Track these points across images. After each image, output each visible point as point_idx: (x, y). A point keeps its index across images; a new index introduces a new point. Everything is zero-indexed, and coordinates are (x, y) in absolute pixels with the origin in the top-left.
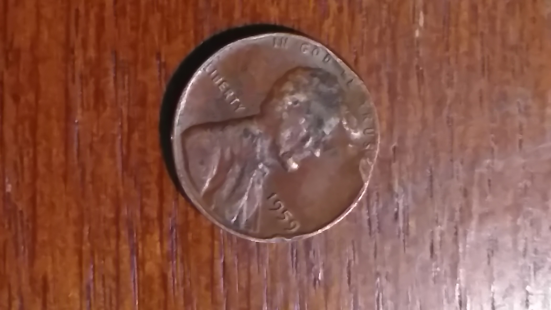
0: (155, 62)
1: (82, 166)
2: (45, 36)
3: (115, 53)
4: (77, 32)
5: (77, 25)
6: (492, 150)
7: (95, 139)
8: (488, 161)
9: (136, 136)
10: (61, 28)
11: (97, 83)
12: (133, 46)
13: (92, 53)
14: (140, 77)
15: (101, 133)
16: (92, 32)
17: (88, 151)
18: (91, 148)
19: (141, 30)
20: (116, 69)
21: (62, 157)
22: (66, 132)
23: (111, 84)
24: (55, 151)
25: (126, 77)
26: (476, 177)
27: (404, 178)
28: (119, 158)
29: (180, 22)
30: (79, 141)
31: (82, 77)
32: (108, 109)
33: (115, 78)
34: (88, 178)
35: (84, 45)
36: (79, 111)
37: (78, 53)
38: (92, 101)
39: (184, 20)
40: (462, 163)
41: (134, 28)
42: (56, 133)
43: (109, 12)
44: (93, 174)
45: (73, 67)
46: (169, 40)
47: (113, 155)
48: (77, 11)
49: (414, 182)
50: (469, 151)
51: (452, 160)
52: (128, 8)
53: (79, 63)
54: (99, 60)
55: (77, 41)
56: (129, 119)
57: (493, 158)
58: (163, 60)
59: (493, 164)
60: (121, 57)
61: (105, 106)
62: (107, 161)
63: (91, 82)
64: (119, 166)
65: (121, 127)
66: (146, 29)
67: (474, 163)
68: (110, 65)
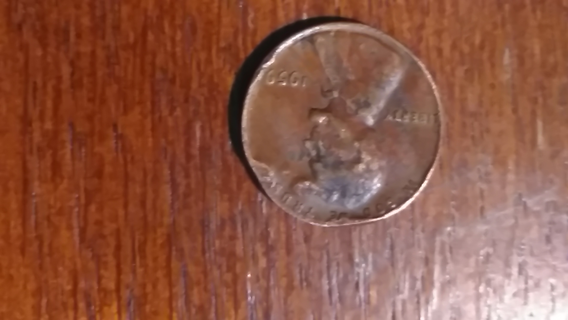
0: (111, 133)
1: (40, 238)
3: (72, 125)
4: (35, 104)
5: (35, 98)
6: (453, 218)
7: (53, 211)
8: (449, 229)
9: (93, 208)
10: (19, 101)
11: (54, 155)
12: (90, 118)
13: (49, 125)
14: (97, 149)
15: (58, 205)
16: (49, 104)
17: (46, 223)
18: (48, 218)
19: (98, 101)
20: (74, 140)
21: (20, 230)
22: (24, 204)
23: (68, 156)
24: (13, 223)
25: (83, 150)
26: (438, 244)
28: (76, 231)
29: (137, 92)
30: (36, 213)
31: (39, 149)
32: (66, 181)
33: (72, 151)
34: (46, 250)
35: (42, 118)
36: (36, 183)
37: (36, 125)
38: (49, 174)
39: (141, 91)
40: (423, 231)
41: (91, 100)
42: (14, 206)
43: (66, 84)
44: (50, 246)
45: (31, 140)
46: (126, 111)
47: (70, 228)
48: (35, 83)
49: (375, 251)
51: (413, 228)
52: (85, 80)
53: (37, 135)
54: (56, 133)
55: (34, 113)
56: (86, 190)
57: (454, 225)
58: (120, 131)
59: (454, 231)
60: (79, 129)
61: (62, 178)
62: (64, 233)
63: (49, 154)
64: (77, 239)
65: (78, 199)
66: (103, 101)
67: (436, 231)
68: (66, 136)
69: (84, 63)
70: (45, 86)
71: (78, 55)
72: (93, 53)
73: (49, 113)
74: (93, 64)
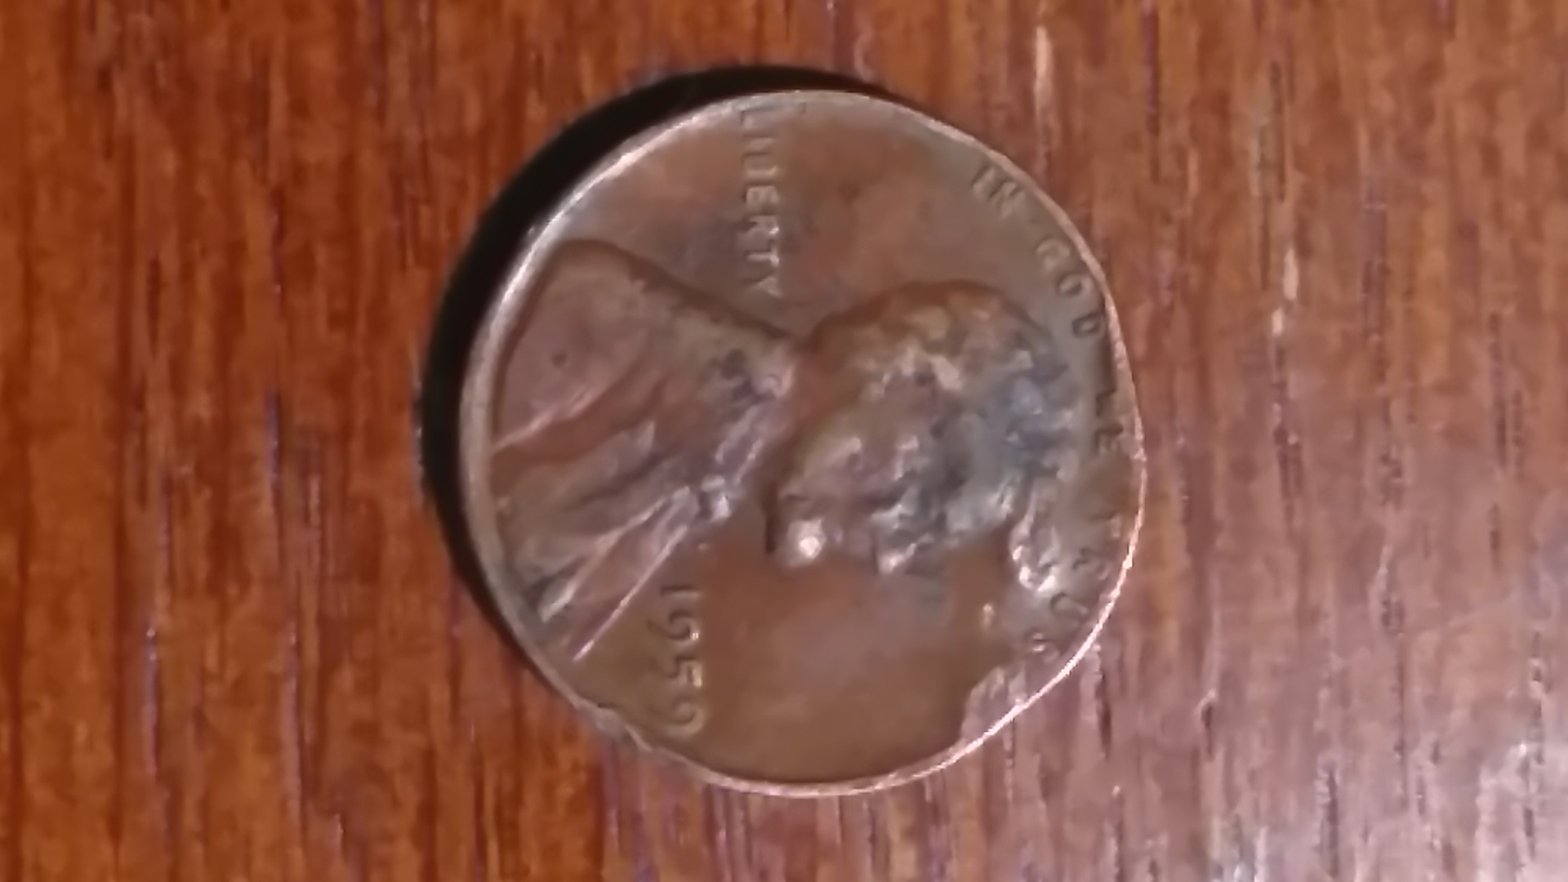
1: (170, 779)
3: (280, 407)
4: (154, 335)
5: (154, 313)
6: (1536, 712)
7: (214, 690)
8: (1523, 749)
9: (346, 678)
10: (101, 324)
13: (202, 406)
15: (232, 673)
16: (203, 334)
17: (190, 730)
18: (200, 718)
19: (362, 325)
20: (280, 454)
21: (105, 755)
22: (120, 665)
23: (266, 509)
24: (81, 732)
25: (315, 487)
26: (1485, 803)
27: (1243, 809)
28: (291, 756)
30: (159, 697)
31: (170, 486)
32: (256, 591)
34: (190, 819)
36: (161, 598)
37: (158, 405)
40: (1436, 757)
41: (341, 320)
42: (87, 673)
43: (258, 269)
44: (205, 806)
45: (143, 453)
47: (269, 746)
48: (155, 266)
49: (1278, 826)
50: (1459, 716)
51: (1401, 748)
53: (161, 439)
54: (226, 428)
56: (322, 620)
57: (1540, 738)
59: (1540, 758)
61: (245, 582)
62: (253, 767)
63: (201, 502)
64: (292, 782)
65: (299, 648)
67: (1477, 758)
68: (261, 442)
69: (318, 198)
70: (187, 273)
71: (298, 172)
72: (348, 164)
73: (202, 361)
74: (346, 200)
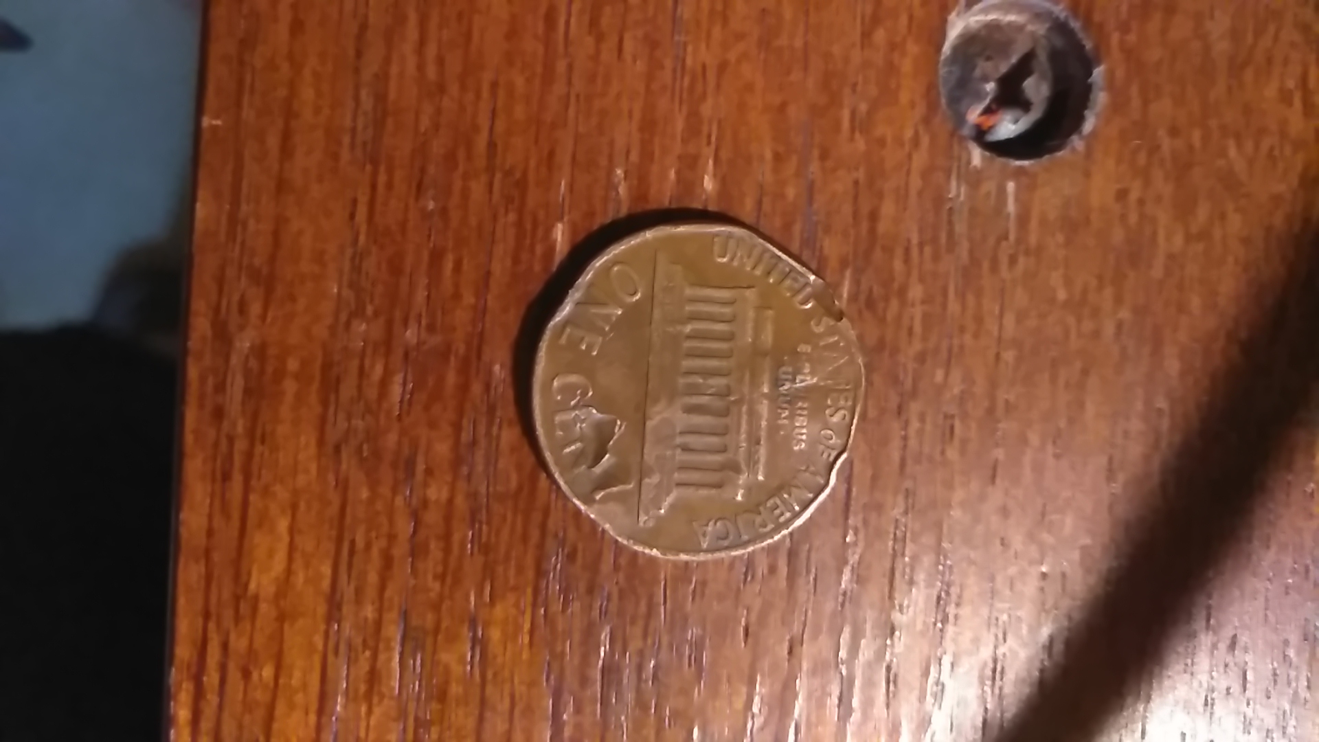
0: (466, 633)
2: (300, 578)
11: (373, 660)
29: (512, 572)
33: (402, 654)
35: (358, 598)
38: (363, 688)
39: (519, 570)
46: (493, 600)
52: (433, 545)
55: (348, 591)
66: (457, 579)
